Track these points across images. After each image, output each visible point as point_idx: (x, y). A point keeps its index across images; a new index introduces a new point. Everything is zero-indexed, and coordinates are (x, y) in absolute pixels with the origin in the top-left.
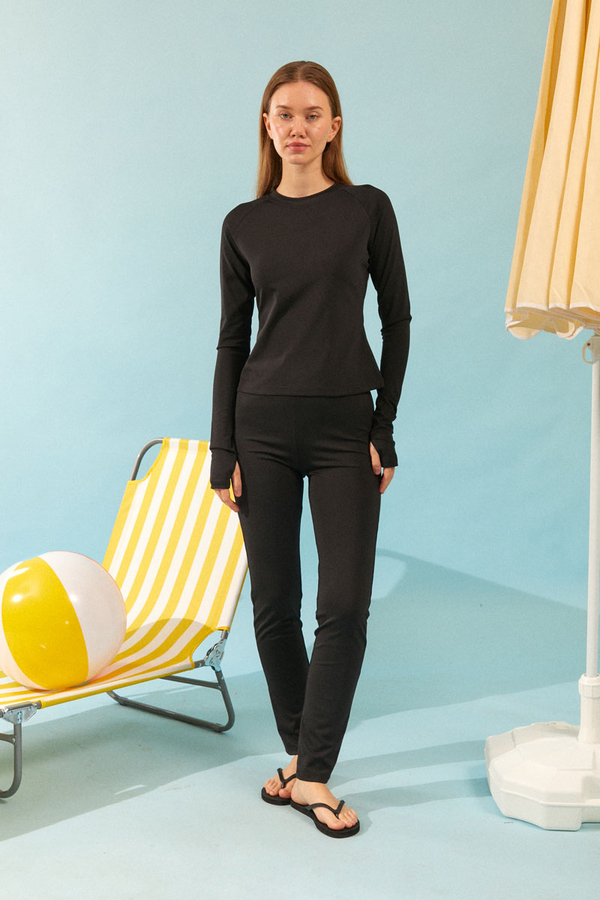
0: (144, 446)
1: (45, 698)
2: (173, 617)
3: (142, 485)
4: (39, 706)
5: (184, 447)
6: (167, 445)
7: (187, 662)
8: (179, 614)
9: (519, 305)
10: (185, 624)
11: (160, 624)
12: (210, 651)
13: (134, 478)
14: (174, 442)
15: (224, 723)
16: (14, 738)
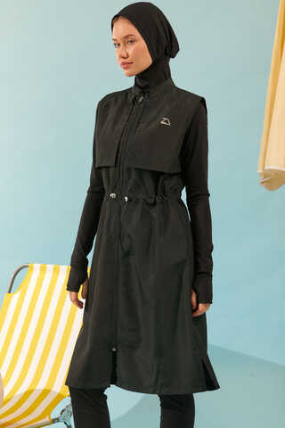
0: (15, 270)
2: (37, 388)
3: (15, 297)
5: (43, 270)
6: (32, 268)
7: (47, 419)
8: (41, 386)
9: (266, 168)
10: (46, 392)
11: (28, 393)
12: (63, 411)
13: (10, 292)
14: (37, 266)
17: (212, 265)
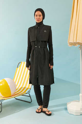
1: (5, 99)
4: (4, 100)
7: (25, 93)
8: (24, 86)
9: (69, 42)
10: (25, 88)
11: (21, 88)
13: (17, 67)
14: (23, 62)
15: (30, 101)
16: (1, 104)
17: (53, 59)
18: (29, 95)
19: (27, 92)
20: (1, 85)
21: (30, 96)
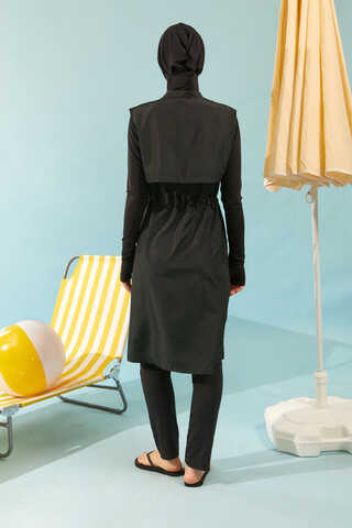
1: (23, 402)
2: (91, 352)
3: (70, 282)
4: (21, 406)
5: (91, 260)
6: (82, 259)
7: (100, 376)
8: (94, 350)
10: (100, 358)
12: (112, 369)
13: (65, 277)
14: (86, 257)
15: (122, 408)
16: (8, 424)
18: (115, 385)
19: (106, 372)
20: (5, 348)
21: (118, 388)
